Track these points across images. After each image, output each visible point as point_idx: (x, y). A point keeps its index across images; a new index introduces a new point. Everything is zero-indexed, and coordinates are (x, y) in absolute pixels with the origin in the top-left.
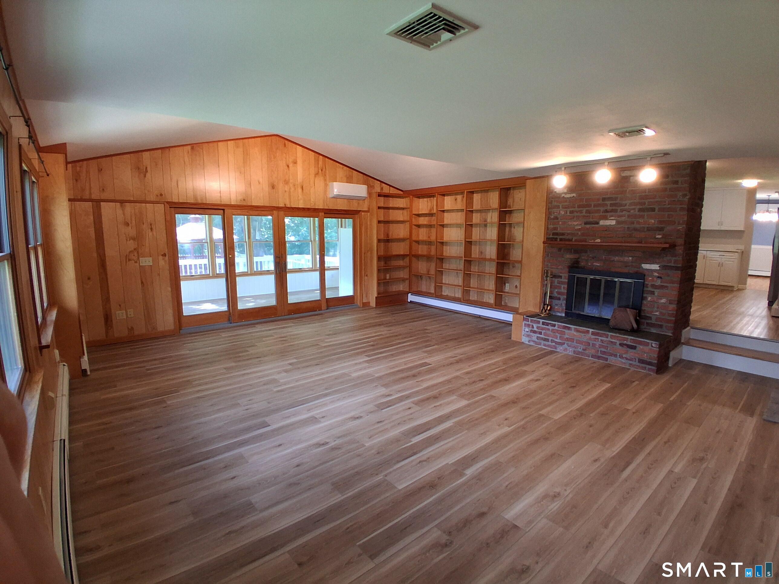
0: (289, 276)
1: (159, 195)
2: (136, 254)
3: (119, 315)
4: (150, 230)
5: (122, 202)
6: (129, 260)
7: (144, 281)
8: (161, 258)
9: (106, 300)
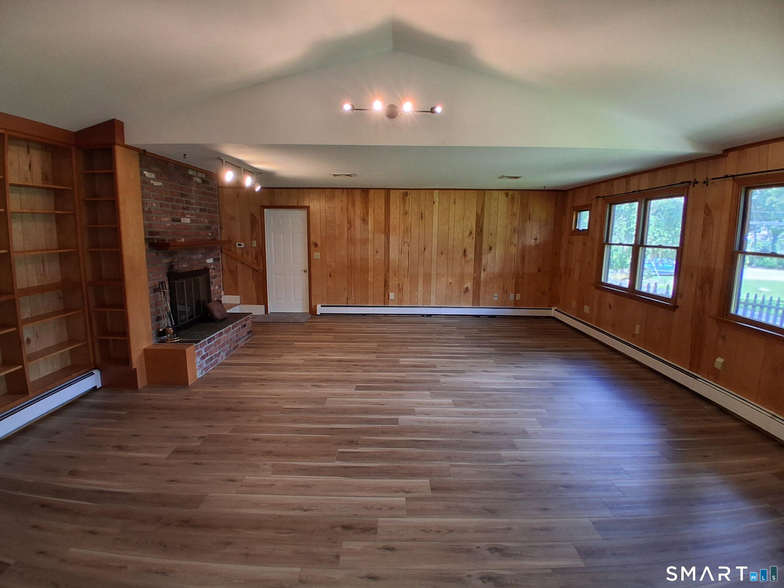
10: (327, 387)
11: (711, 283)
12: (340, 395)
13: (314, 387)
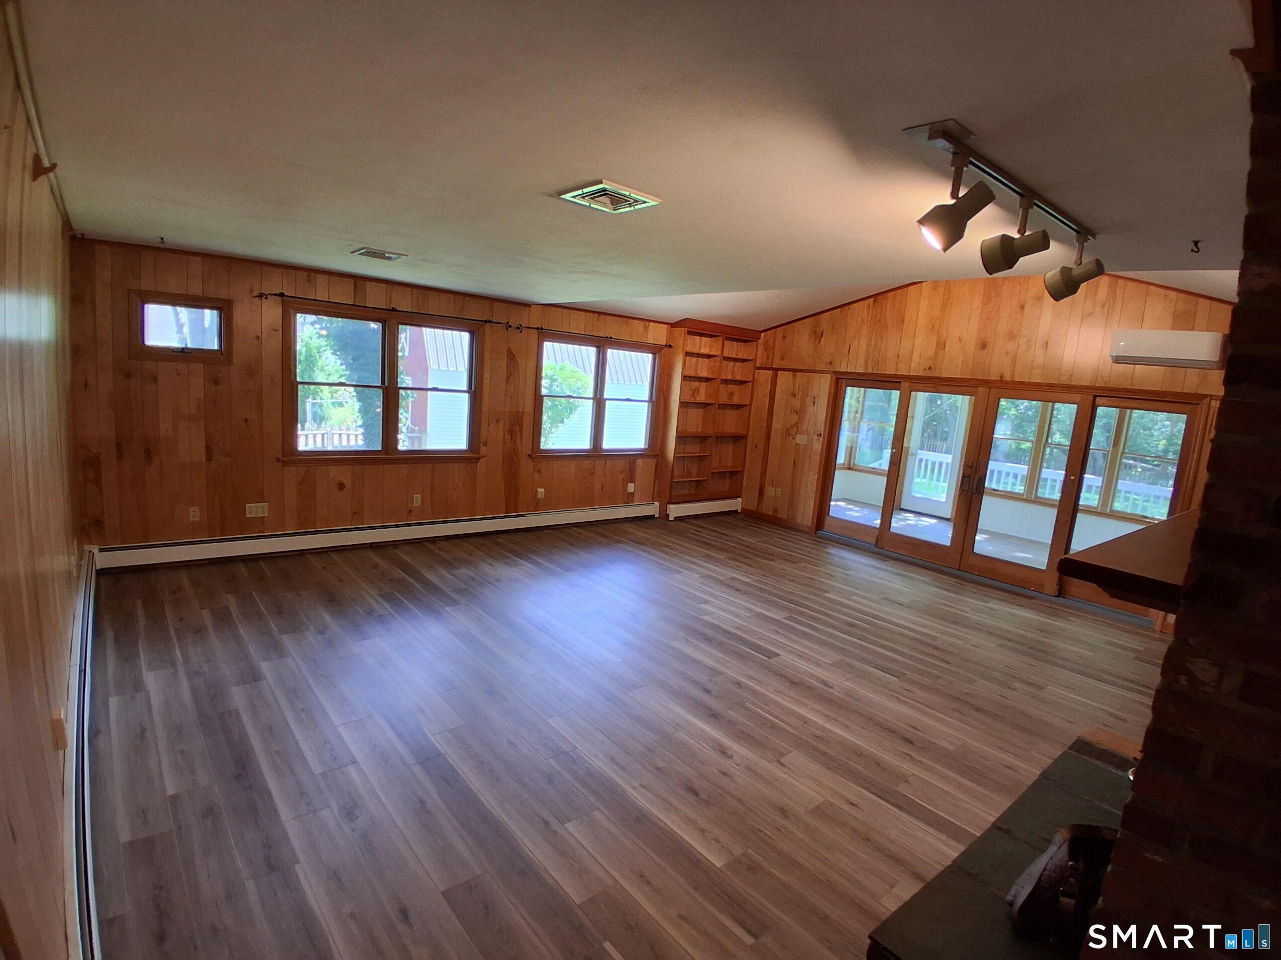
0: (986, 500)
1: (828, 363)
2: (795, 429)
3: (770, 491)
4: (812, 404)
5: (795, 371)
6: (789, 435)
7: (796, 461)
8: (816, 437)
9: (764, 473)
10: (812, 676)
11: (521, 426)
12: (809, 659)
13: (831, 685)
